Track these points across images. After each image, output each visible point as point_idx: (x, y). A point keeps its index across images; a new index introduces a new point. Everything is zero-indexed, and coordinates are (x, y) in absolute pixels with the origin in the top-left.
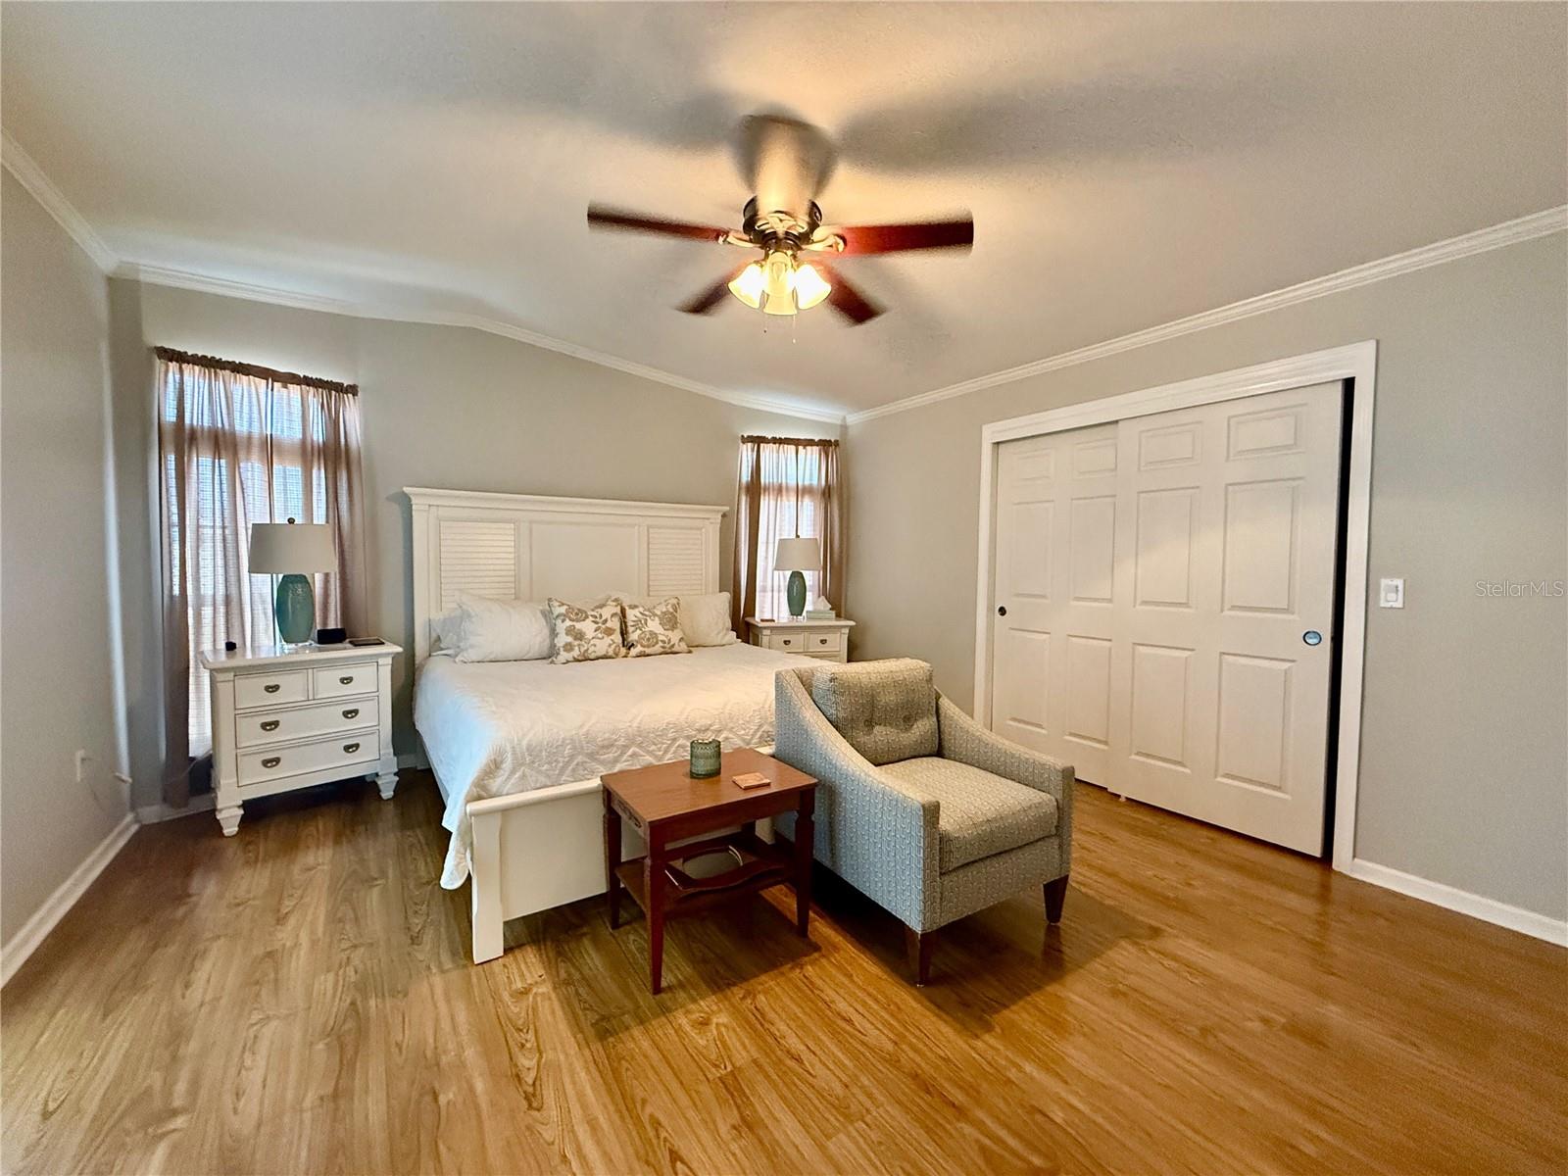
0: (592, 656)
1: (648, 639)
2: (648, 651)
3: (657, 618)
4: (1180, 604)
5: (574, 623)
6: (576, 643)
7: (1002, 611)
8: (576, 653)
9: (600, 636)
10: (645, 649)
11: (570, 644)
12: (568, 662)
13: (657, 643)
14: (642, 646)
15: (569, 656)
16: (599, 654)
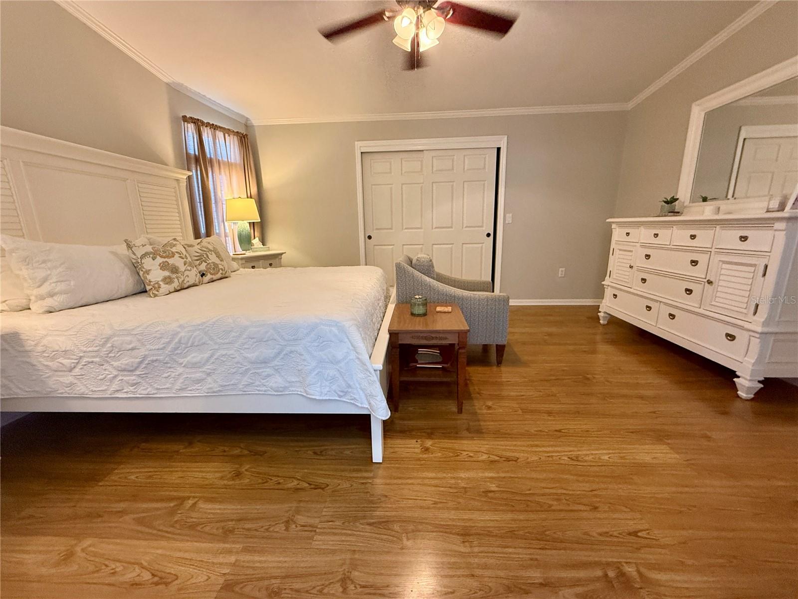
0: (186, 286)
1: (214, 269)
2: (215, 277)
3: (213, 253)
4: (449, 227)
5: (166, 259)
6: (174, 276)
7: (370, 237)
8: (176, 284)
9: (189, 268)
10: (213, 276)
11: (169, 277)
12: (170, 293)
13: (219, 271)
14: (211, 274)
15: (171, 287)
16: (190, 283)
